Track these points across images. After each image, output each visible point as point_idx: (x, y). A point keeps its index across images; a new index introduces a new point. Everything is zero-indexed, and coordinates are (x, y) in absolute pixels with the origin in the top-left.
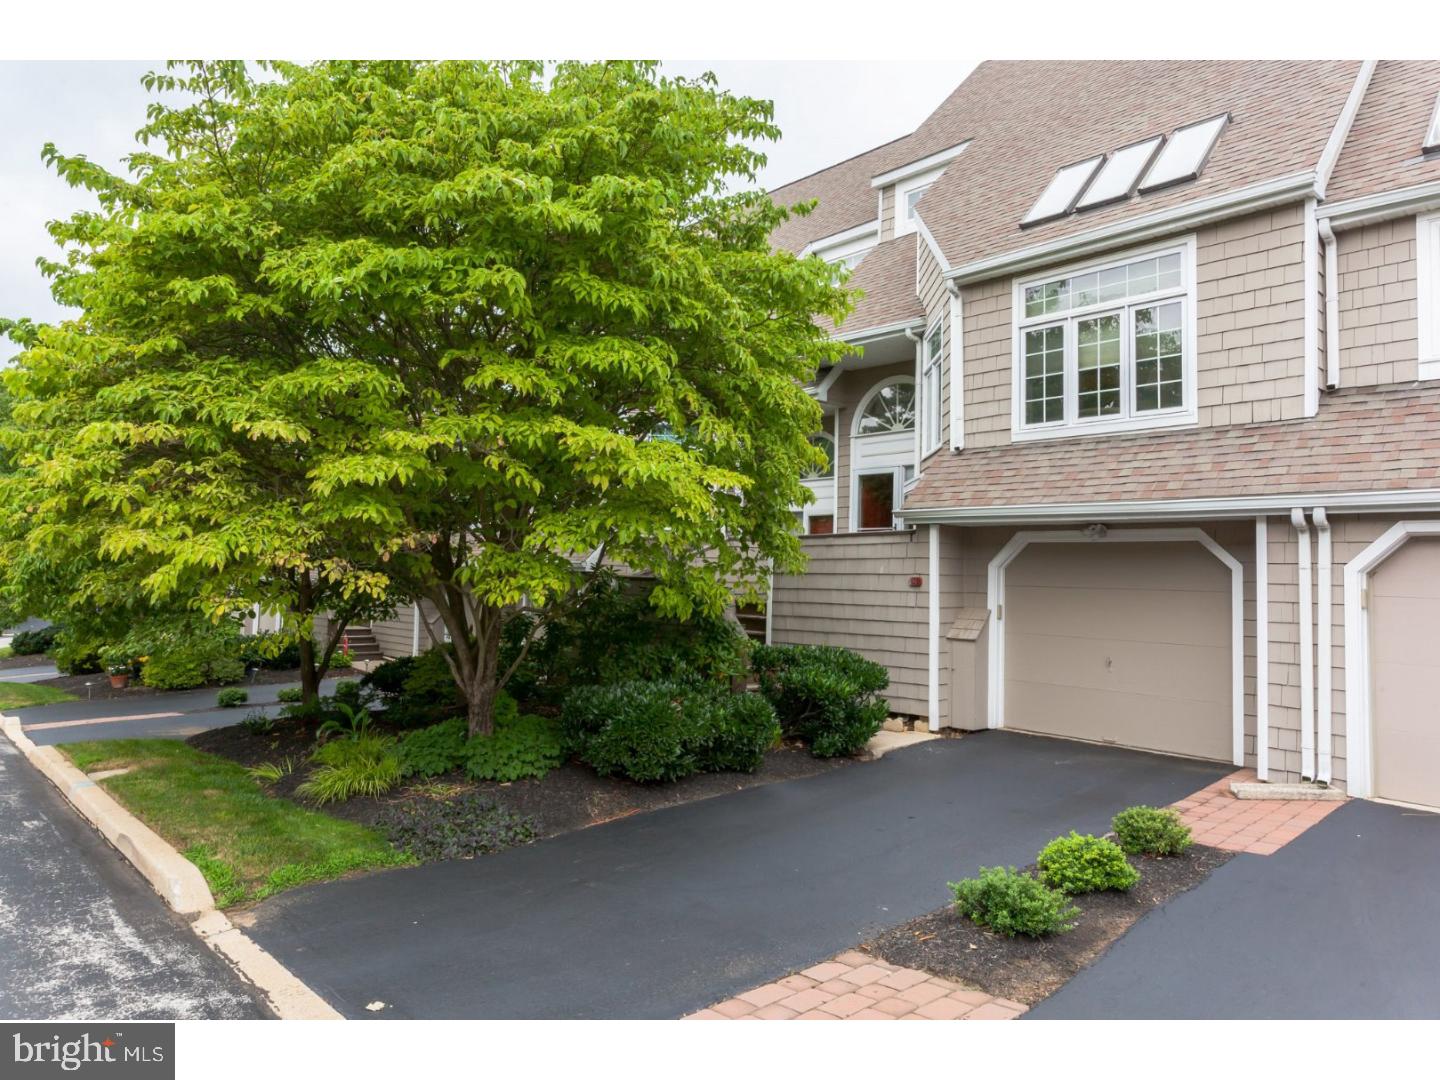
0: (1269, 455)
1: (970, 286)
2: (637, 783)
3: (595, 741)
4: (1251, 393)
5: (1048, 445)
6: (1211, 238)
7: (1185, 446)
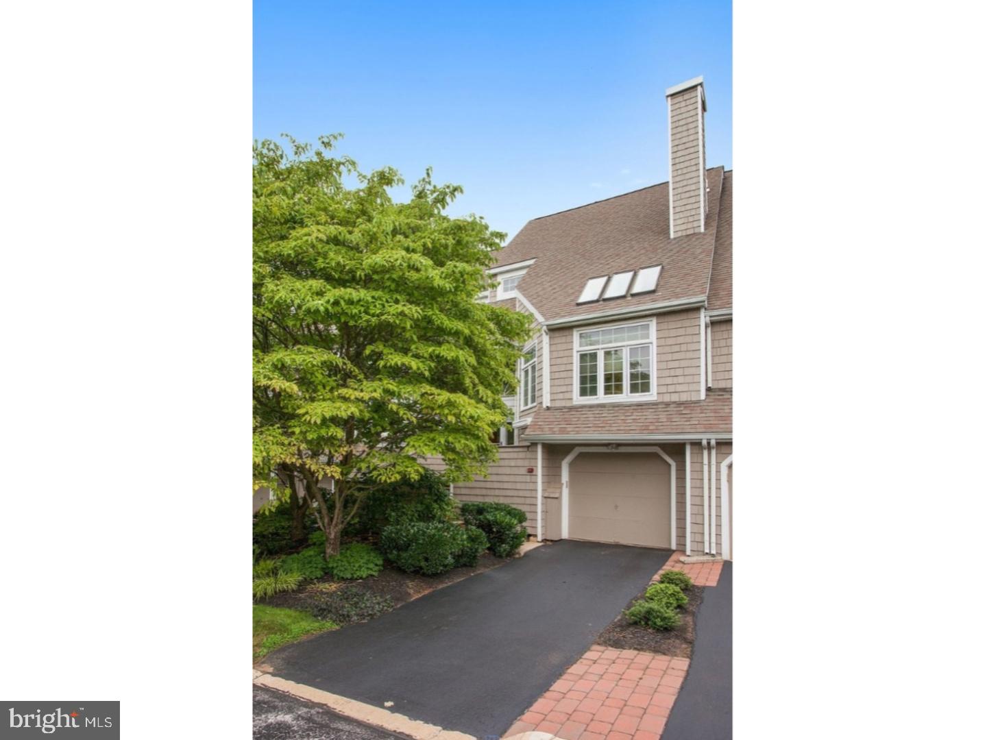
0: (689, 416)
1: (553, 330)
2: (429, 576)
3: (404, 555)
4: (679, 388)
5: (591, 407)
6: (662, 319)
7: (653, 410)
